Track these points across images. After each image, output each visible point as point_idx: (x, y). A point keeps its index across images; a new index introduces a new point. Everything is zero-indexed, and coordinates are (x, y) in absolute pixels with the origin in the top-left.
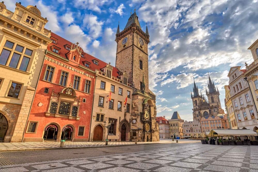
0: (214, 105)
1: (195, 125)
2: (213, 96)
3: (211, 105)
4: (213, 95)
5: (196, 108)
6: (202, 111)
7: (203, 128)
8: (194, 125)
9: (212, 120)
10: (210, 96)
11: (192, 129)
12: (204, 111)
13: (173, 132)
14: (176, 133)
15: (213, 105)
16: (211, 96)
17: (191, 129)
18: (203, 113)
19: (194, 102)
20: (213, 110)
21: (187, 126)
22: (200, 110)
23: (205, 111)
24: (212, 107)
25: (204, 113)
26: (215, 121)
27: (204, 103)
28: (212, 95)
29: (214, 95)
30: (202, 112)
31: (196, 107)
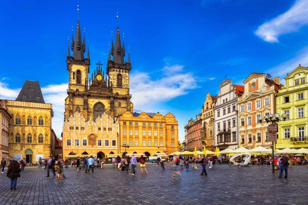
0: (122, 92)
1: (105, 129)
2: (121, 73)
3: (114, 92)
4: (123, 72)
5: (77, 90)
6: (92, 100)
7: (125, 137)
8: (99, 129)
9: (149, 120)
10: (117, 71)
11: (92, 136)
12: (97, 101)
13: (22, 145)
14: (36, 147)
15: (119, 94)
16: (118, 73)
17: (89, 137)
18: (93, 104)
19: (74, 73)
20: (116, 104)
21: (77, 128)
22: (89, 96)
23: (99, 103)
24: (116, 97)
25: (96, 105)
26: (152, 125)
27: (99, 84)
28: (120, 71)
29: (125, 72)
30: (92, 102)
31: (78, 87)
